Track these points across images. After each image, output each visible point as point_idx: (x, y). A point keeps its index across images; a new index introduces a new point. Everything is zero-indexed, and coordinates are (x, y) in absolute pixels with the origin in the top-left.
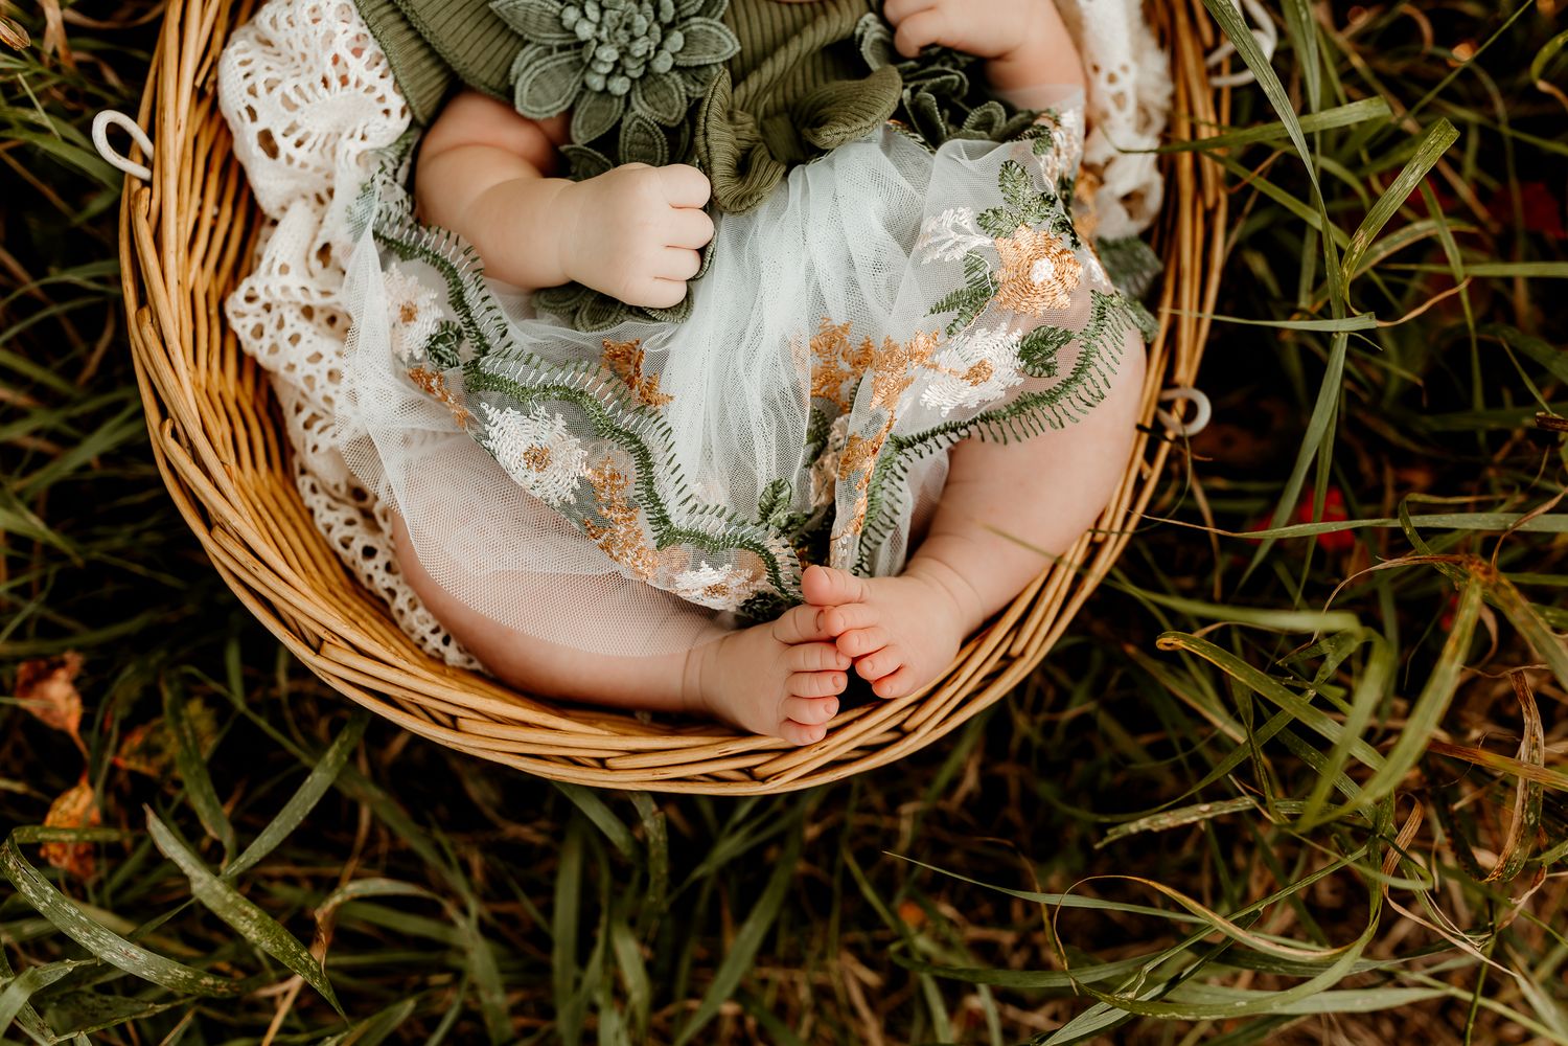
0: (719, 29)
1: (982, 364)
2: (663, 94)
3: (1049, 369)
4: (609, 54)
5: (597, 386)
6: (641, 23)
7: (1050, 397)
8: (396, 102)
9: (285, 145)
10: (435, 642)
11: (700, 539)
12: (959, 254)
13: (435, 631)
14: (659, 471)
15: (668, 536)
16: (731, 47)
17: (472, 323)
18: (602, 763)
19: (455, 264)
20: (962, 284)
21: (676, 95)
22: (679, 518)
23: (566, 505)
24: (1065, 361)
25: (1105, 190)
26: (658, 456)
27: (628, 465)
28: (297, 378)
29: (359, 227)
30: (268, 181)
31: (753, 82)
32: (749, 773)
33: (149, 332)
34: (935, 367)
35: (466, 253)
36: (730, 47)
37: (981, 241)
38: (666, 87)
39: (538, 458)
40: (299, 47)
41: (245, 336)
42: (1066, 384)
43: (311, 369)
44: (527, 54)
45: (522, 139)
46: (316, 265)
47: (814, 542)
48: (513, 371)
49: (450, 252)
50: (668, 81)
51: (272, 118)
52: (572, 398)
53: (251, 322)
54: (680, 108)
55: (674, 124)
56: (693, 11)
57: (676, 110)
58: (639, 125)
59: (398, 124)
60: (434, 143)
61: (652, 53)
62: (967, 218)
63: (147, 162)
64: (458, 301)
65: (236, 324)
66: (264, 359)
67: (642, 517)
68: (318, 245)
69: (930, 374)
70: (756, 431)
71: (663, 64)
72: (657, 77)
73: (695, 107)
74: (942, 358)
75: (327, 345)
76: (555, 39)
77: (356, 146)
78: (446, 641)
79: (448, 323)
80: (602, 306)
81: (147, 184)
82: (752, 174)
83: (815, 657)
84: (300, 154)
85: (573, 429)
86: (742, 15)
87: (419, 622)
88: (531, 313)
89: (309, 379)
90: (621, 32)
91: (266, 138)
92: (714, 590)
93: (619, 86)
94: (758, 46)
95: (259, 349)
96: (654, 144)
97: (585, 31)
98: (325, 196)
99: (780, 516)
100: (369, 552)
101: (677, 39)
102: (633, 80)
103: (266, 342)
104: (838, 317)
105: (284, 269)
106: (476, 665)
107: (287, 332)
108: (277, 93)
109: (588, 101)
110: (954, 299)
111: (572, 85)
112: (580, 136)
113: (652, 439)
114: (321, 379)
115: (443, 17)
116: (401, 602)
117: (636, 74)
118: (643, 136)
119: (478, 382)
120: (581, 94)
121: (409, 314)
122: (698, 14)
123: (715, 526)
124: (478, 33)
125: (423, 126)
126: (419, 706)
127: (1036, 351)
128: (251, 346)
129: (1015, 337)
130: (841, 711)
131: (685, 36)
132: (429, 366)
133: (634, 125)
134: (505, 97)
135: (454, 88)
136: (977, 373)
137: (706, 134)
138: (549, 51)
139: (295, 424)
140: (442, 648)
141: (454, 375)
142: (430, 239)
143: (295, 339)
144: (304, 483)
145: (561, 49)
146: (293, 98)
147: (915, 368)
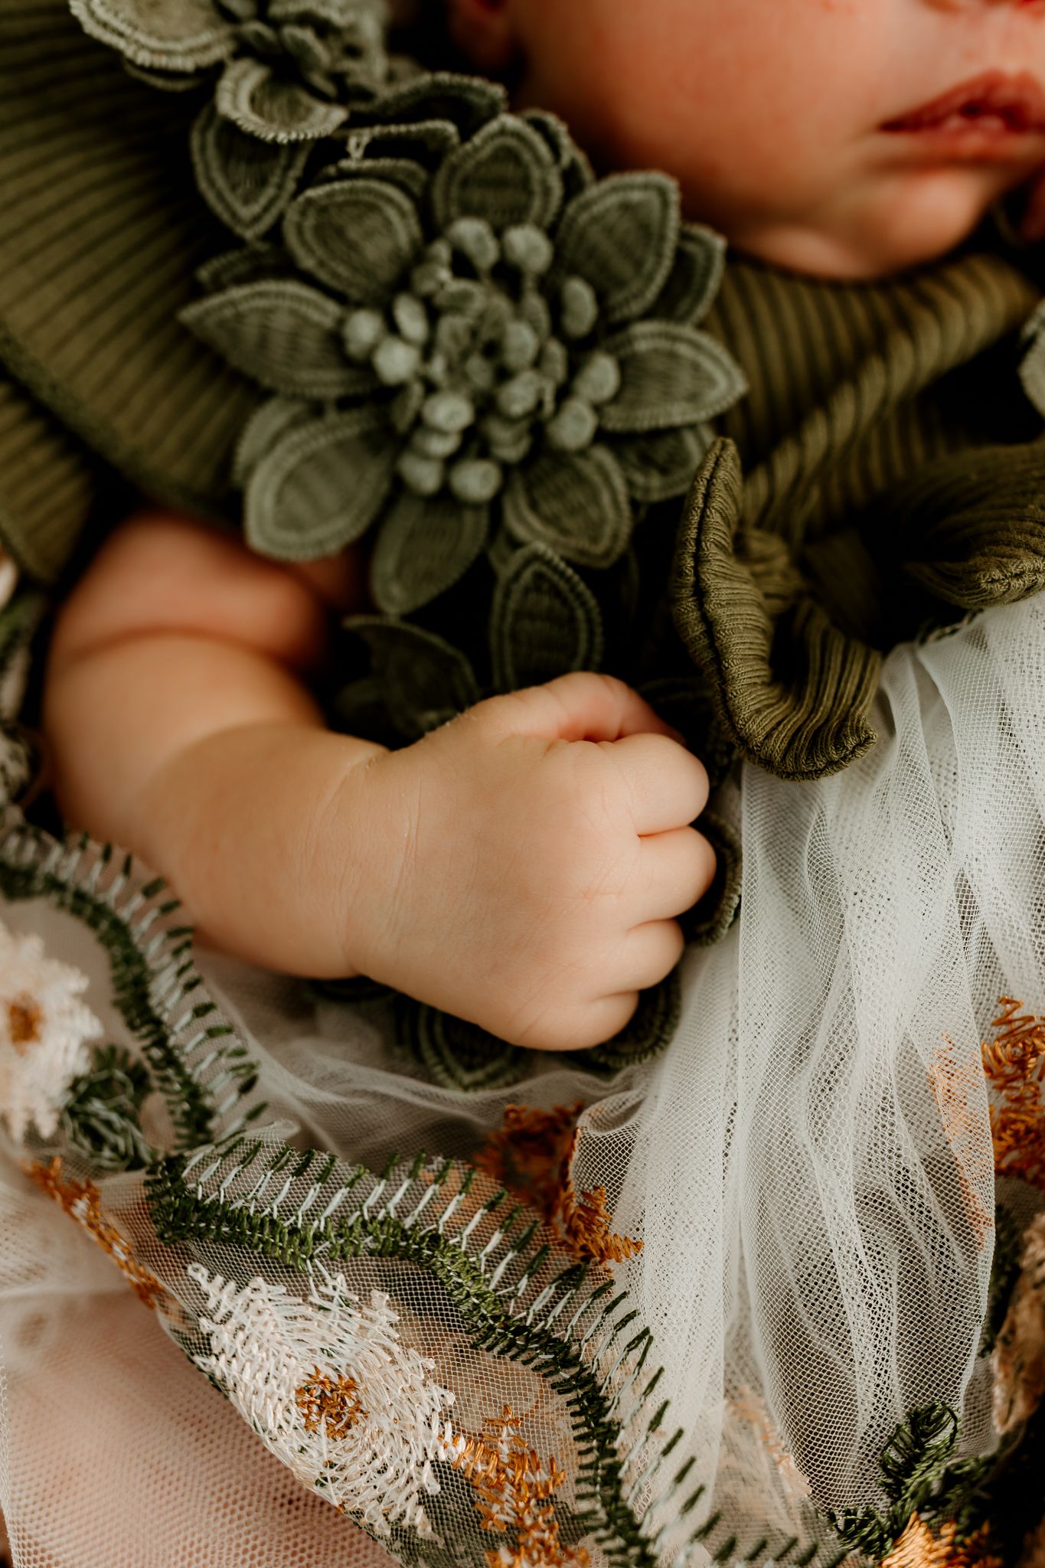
0: (697, 346)
2: (577, 496)
4: (450, 414)
5: (467, 1218)
6: (521, 341)
16: (725, 386)
17: (170, 1060)
19: (124, 914)
21: (606, 498)
26: (627, 1405)
31: (785, 465)
35: (150, 891)
36: (722, 383)
38: (581, 480)
39: (331, 1403)
44: (268, 420)
49: (112, 889)
50: (587, 468)
54: (619, 527)
55: (604, 564)
56: (636, 307)
57: (608, 530)
58: (539, 576)
61: (549, 406)
64: (137, 1005)
70: (848, 1281)
71: (573, 429)
72: (561, 458)
76: (328, 382)
79: (113, 1050)
82: (813, 678)
86: (738, 315)
93: (476, 481)
96: (572, 619)
97: (395, 363)
101: (602, 372)
102: (506, 468)
109: (406, 518)
113: (604, 1355)
115: (76, 350)
117: (513, 454)
118: (546, 601)
119: (182, 1219)
120: (391, 502)
121: (24, 1024)
122: (647, 315)
124: (159, 379)
131: (623, 365)
132: (65, 1153)
133: (527, 575)
137: (701, 593)
138: (317, 411)
141: (130, 1190)
142: (66, 856)
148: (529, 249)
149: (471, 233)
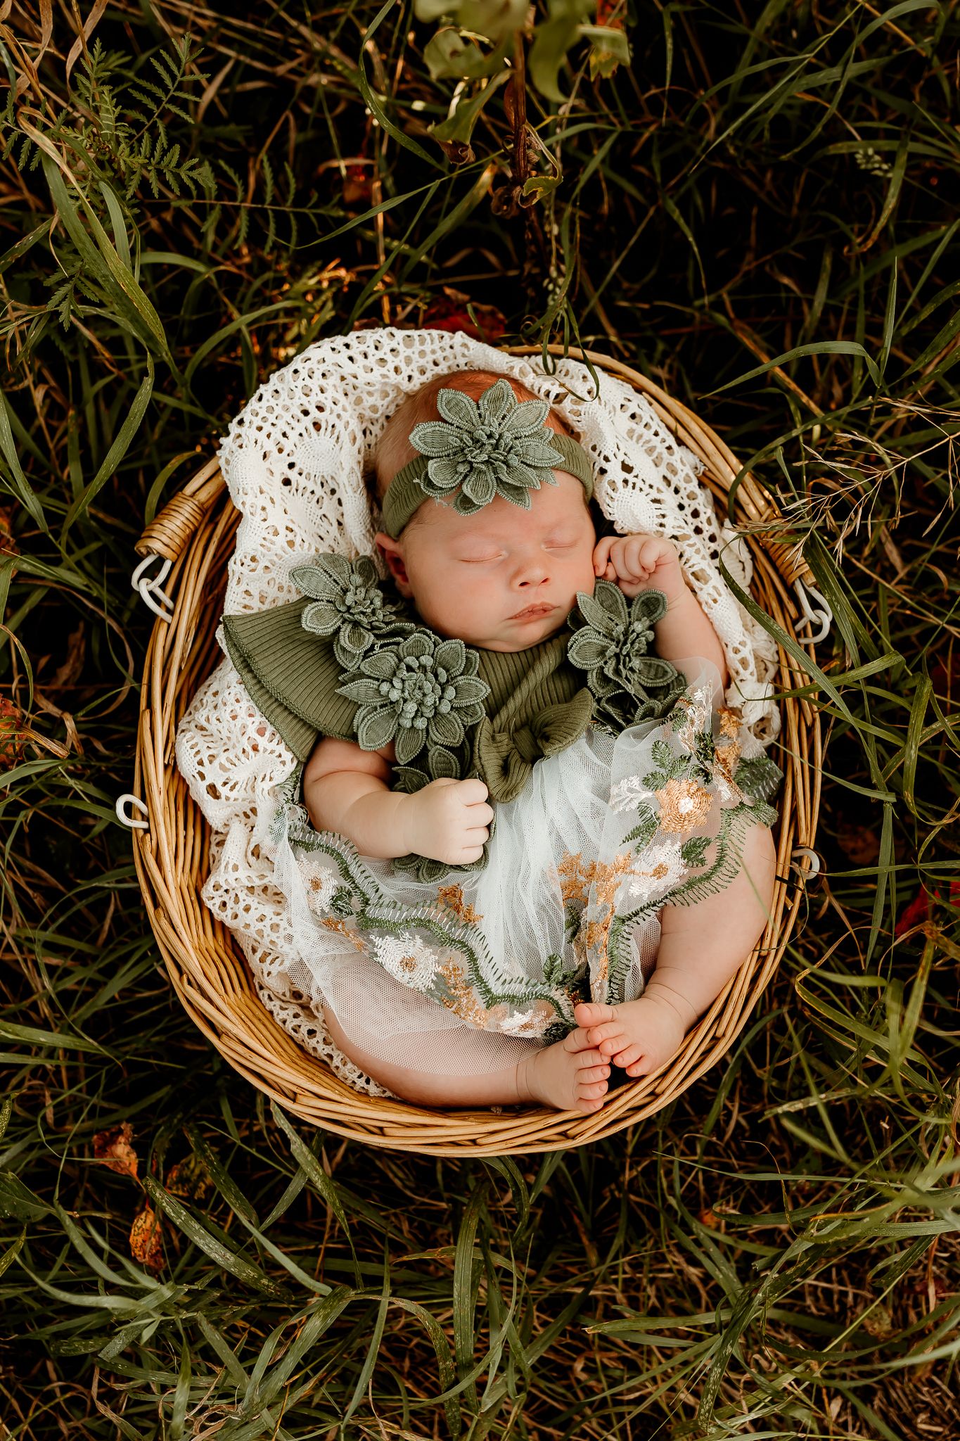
1: (661, 866)
2: (448, 726)
3: (702, 862)
4: (411, 707)
5: (436, 914)
6: (428, 687)
7: (708, 877)
8: (288, 756)
9: (223, 791)
10: (361, 1083)
11: (511, 999)
12: (634, 805)
13: (360, 1077)
14: (482, 963)
15: (492, 1001)
16: (485, 691)
17: (356, 887)
18: (474, 1142)
19: (340, 851)
20: (639, 822)
22: (497, 989)
23: (429, 990)
24: (710, 855)
26: (479, 953)
27: (462, 960)
28: (252, 932)
29: (278, 837)
30: (214, 812)
32: (564, 1135)
33: (164, 923)
34: (633, 872)
35: (346, 843)
37: (646, 794)
39: (408, 964)
40: (225, 734)
41: (215, 910)
42: (715, 869)
43: (260, 925)
45: (366, 762)
46: (252, 859)
47: (581, 988)
48: (386, 914)
49: (336, 844)
51: (214, 775)
52: (423, 924)
53: (218, 901)
54: (460, 734)
56: (458, 673)
58: (440, 754)
59: (291, 767)
60: (313, 773)
61: (437, 702)
62: (636, 782)
63: (145, 818)
64: (346, 873)
65: (209, 904)
66: (229, 922)
67: (475, 991)
68: (252, 847)
69: (631, 878)
70: (534, 927)
71: (445, 708)
73: (471, 732)
74: (636, 867)
75: (268, 910)
77: (267, 785)
78: (368, 1082)
79: (341, 887)
80: (435, 867)
81: (147, 831)
82: (511, 774)
83: (589, 1059)
84: (233, 795)
85: (428, 941)
87: (350, 1072)
88: (391, 873)
89: (260, 932)
90: (417, 691)
91: (212, 790)
92: (525, 1027)
93: (421, 724)
94: (503, 686)
95: (225, 917)
96: (450, 762)
97: (395, 695)
98: (249, 813)
99: (558, 975)
100: (311, 1033)
101: (451, 692)
102: (428, 719)
103: (229, 912)
104: (574, 850)
105: (236, 868)
106: (388, 1094)
107: (242, 905)
108: (216, 763)
109: (403, 735)
110: (636, 832)
111: (391, 727)
112: (403, 758)
113: (474, 943)
114: (267, 931)
116: (336, 1062)
117: (429, 716)
118: (443, 759)
119: (366, 924)
120: (399, 730)
121: (316, 885)
122: (462, 674)
123: (519, 989)
125: (305, 764)
126: (359, 1125)
127: (691, 852)
128: (219, 915)
129: (677, 847)
130: (610, 1090)
131: (456, 689)
132: (333, 915)
133: (437, 753)
134: (353, 738)
135: (320, 738)
136: (660, 871)
137: (480, 758)
138: (375, 709)
139: (254, 961)
140: (366, 1086)
141: (351, 921)
142: (322, 838)
143: (247, 909)
144: (263, 994)
145: (382, 706)
146: (228, 765)
147: (620, 876)
148: (427, 660)
149: (410, 660)
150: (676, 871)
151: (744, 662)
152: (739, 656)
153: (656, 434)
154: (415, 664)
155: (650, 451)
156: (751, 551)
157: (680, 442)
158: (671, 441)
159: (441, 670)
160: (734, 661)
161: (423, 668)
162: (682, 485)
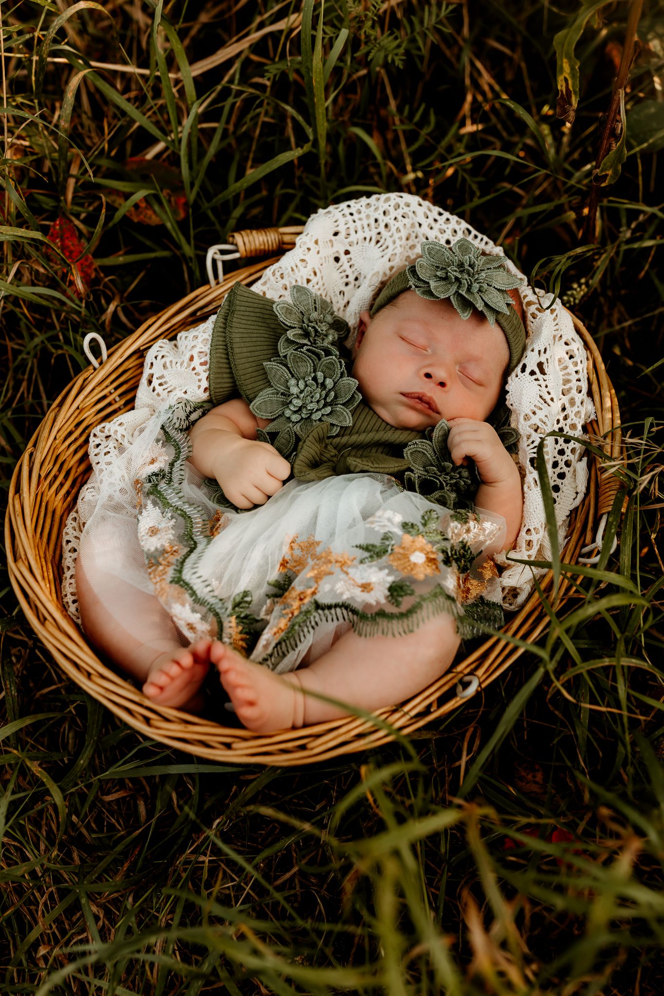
1: (369, 584)
3: (398, 604)
4: (297, 403)
5: (198, 519)
6: (316, 397)
7: (393, 618)
8: (205, 384)
9: (155, 383)
10: (69, 599)
11: (193, 594)
12: (383, 531)
13: (73, 594)
15: (177, 579)
16: (348, 423)
17: (171, 473)
19: (182, 450)
20: (377, 542)
22: (186, 573)
23: (149, 551)
24: (407, 602)
25: (498, 580)
27: (184, 550)
34: (347, 573)
37: (398, 531)
39: (154, 531)
42: (402, 615)
43: (104, 467)
49: (183, 445)
51: (156, 370)
52: (184, 517)
56: (342, 402)
58: (288, 430)
59: (202, 395)
63: (100, 362)
64: (173, 463)
65: (91, 439)
67: (173, 567)
69: (343, 576)
71: (316, 416)
74: (351, 571)
77: (180, 394)
78: (74, 602)
79: (163, 470)
85: (175, 527)
86: (357, 412)
87: (68, 588)
88: (199, 486)
90: (309, 397)
91: (151, 377)
92: (191, 627)
96: (290, 441)
97: (294, 390)
99: (242, 611)
101: (328, 409)
102: (302, 418)
106: (79, 621)
109: (280, 419)
110: (370, 548)
116: (68, 574)
117: (304, 416)
119: (153, 491)
120: (280, 416)
121: (153, 461)
122: (342, 404)
125: (213, 403)
127: (396, 591)
128: (90, 450)
129: (391, 579)
131: (332, 410)
132: (143, 481)
134: (250, 403)
135: (234, 394)
136: (366, 587)
138: (277, 393)
140: (70, 603)
143: (107, 453)
146: (168, 364)
147: (336, 569)
148: (329, 383)
149: (320, 375)
150: (378, 597)
151: (529, 543)
152: (528, 538)
153: (576, 372)
154: (320, 381)
155: (567, 381)
156: (588, 488)
157: (590, 394)
158: (584, 386)
159: (332, 394)
160: (524, 537)
161: (323, 385)
162: (572, 416)
